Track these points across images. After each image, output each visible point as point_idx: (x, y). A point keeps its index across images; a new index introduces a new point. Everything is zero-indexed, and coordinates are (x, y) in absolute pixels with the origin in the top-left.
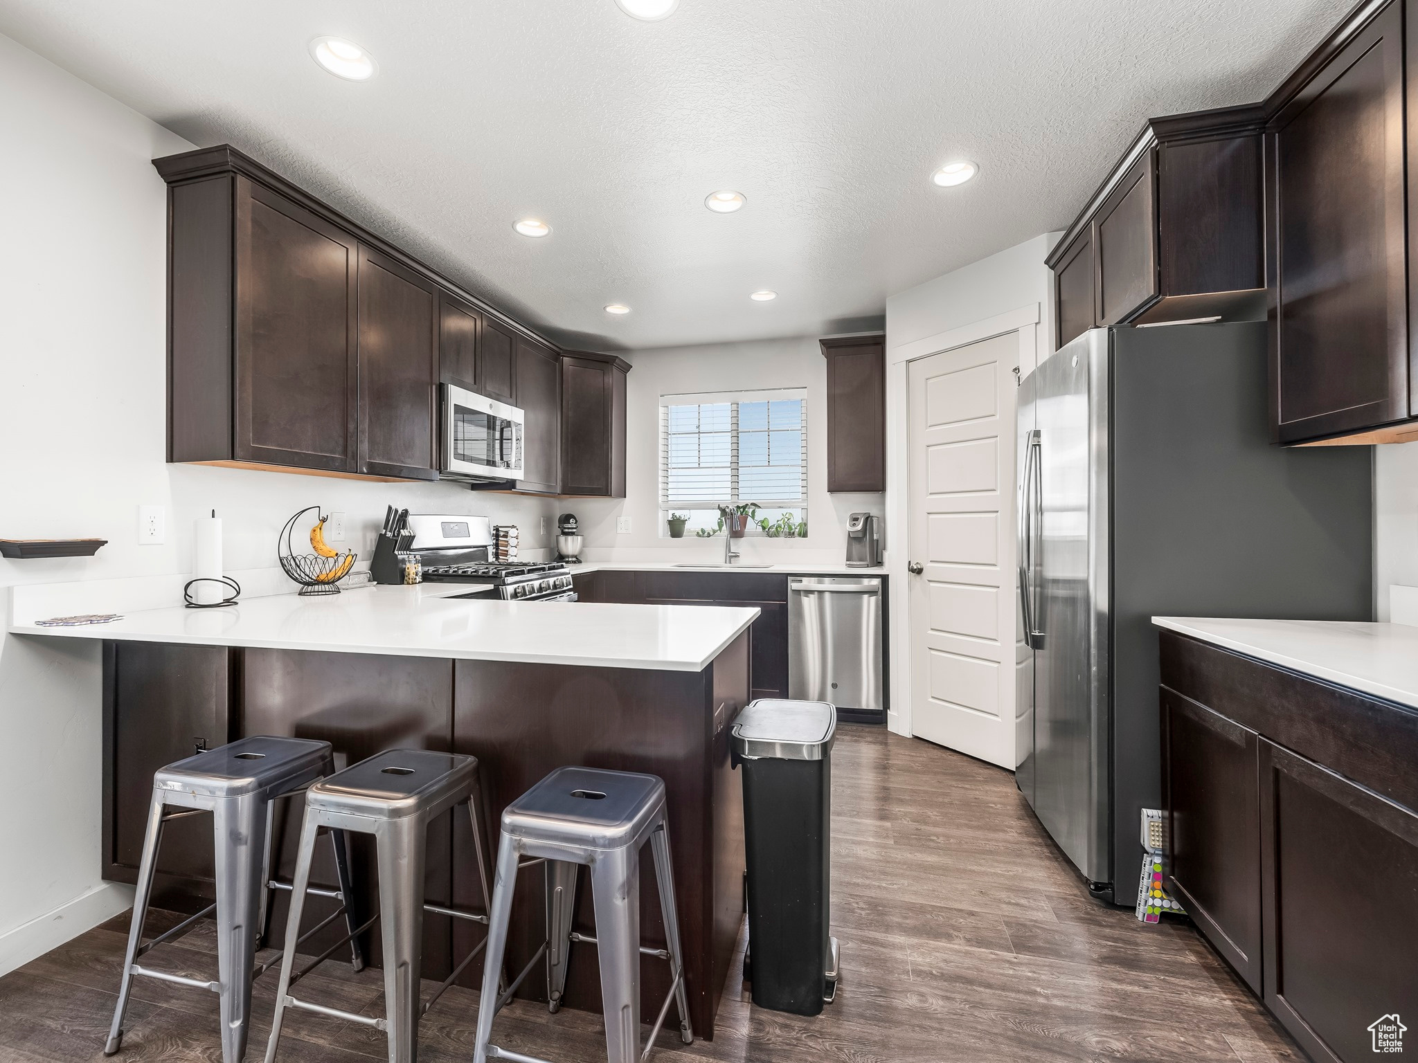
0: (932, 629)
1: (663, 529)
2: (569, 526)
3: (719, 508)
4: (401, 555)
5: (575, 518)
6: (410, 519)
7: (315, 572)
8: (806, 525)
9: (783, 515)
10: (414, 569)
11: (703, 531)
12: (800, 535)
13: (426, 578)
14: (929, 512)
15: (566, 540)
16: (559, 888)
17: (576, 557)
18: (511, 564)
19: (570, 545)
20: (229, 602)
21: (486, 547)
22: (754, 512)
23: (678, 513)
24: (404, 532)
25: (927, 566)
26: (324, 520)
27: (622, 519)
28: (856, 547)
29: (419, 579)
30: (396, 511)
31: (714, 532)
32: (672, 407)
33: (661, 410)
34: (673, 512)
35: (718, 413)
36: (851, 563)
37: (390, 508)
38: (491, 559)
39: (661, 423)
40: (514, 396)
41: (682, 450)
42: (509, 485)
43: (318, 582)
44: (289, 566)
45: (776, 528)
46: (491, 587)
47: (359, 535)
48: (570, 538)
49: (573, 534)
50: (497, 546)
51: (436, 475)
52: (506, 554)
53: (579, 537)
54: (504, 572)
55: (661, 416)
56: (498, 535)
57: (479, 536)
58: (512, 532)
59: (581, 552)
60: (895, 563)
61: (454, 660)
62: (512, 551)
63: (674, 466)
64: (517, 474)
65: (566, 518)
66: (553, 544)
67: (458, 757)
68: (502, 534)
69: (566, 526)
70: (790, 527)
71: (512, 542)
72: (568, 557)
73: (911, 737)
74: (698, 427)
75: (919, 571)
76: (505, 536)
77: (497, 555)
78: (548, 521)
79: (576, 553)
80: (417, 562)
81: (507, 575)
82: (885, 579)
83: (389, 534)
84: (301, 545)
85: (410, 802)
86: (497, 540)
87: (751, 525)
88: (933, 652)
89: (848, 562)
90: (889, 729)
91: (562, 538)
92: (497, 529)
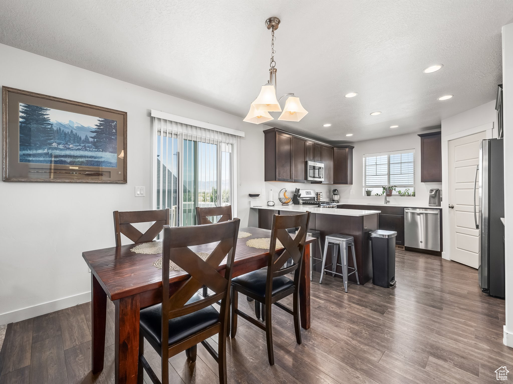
0: (457, 226)
1: (364, 193)
2: (336, 192)
3: (383, 187)
4: (299, 198)
5: (337, 190)
6: (300, 191)
7: (284, 201)
8: (415, 192)
9: (406, 189)
10: (301, 202)
11: (377, 194)
12: (413, 196)
13: (303, 204)
14: (456, 189)
15: (335, 196)
16: (334, 255)
17: (337, 201)
18: (321, 202)
19: (336, 198)
20: (273, 206)
21: (314, 197)
22: (395, 189)
23: (370, 189)
24: (299, 194)
25: (455, 206)
26: (286, 191)
27: (351, 191)
28: (432, 200)
29: (302, 204)
30: (297, 189)
31: (382, 194)
32: (367, 158)
33: (364, 159)
34: (367, 188)
35: (383, 159)
36: (430, 205)
37: (296, 188)
38: (316, 200)
39: (364, 162)
40: (322, 161)
41: (371, 170)
42: (320, 182)
43: (285, 203)
44: (280, 200)
45: (404, 194)
46: (318, 206)
47: (290, 194)
48: (336, 196)
49: (337, 195)
50: (317, 197)
51: (306, 181)
52: (319, 199)
53: (339, 196)
54: (320, 203)
55: (364, 161)
56: (317, 194)
57: (313, 195)
58: (321, 194)
59: (339, 200)
60: (444, 205)
61: (315, 213)
62: (321, 199)
63: (368, 175)
64: (322, 180)
65: (335, 190)
66: (331, 197)
67: (316, 231)
68: (318, 194)
69: (335, 192)
70: (408, 193)
71: (321, 196)
72: (335, 201)
73: (450, 260)
74: (376, 163)
75: (453, 207)
76: (319, 195)
77: (317, 199)
78: (330, 191)
79: (338, 200)
80: (301, 200)
81: (321, 203)
82: (441, 210)
83: (296, 194)
84: (282, 196)
85: (311, 234)
86: (317, 196)
87: (394, 192)
88: (457, 233)
89: (429, 205)
90: (443, 257)
91: (334, 196)
92: (317, 193)
